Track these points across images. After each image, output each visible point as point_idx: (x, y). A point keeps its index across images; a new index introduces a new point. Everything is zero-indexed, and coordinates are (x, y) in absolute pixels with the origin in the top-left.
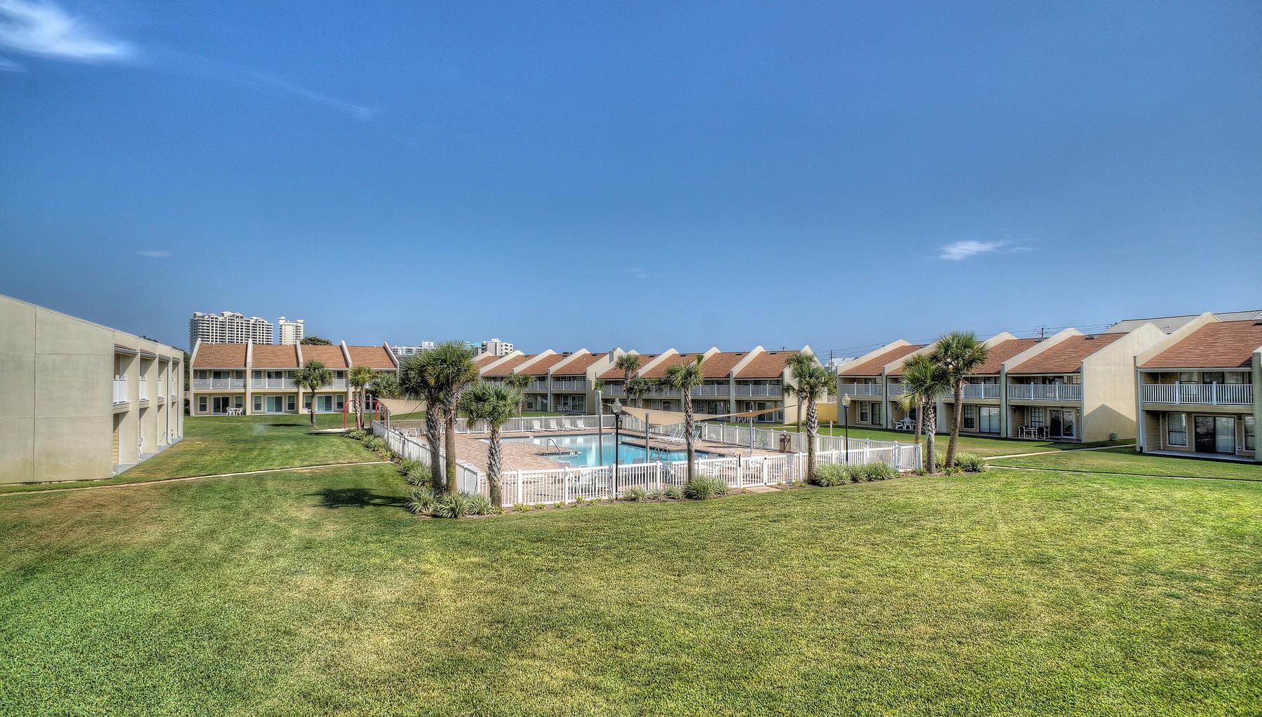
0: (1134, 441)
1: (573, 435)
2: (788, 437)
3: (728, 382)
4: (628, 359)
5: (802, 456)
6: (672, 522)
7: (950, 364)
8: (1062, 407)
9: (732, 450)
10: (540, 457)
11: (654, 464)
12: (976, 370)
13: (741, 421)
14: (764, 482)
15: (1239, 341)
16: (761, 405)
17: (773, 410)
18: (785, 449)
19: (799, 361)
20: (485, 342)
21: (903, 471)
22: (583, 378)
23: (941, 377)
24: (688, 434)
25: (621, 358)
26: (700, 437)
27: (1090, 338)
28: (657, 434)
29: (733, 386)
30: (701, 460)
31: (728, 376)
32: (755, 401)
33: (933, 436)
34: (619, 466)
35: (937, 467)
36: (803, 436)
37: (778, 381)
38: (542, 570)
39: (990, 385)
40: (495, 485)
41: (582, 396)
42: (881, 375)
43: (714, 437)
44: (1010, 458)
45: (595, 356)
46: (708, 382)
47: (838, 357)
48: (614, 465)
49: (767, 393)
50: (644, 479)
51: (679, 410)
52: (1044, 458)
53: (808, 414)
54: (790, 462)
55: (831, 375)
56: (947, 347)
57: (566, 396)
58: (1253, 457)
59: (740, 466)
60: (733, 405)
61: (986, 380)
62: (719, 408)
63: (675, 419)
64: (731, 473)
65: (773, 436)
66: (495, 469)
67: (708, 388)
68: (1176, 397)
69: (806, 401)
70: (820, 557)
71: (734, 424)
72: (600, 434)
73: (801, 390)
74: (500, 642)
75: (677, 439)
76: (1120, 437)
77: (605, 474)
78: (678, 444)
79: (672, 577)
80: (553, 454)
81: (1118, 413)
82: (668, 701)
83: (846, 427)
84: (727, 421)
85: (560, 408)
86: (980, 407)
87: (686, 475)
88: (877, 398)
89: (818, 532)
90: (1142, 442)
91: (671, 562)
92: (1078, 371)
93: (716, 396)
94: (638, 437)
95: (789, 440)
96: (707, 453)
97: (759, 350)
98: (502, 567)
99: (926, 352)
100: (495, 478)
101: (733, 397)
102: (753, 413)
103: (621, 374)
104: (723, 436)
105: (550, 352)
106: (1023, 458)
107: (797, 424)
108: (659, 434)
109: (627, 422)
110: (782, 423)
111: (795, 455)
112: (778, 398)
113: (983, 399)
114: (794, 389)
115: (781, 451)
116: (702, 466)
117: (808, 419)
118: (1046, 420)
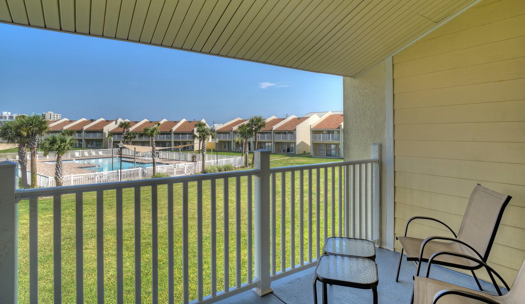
0: (310, 153)
1: (97, 158)
2: (195, 156)
3: (171, 134)
4: (125, 123)
5: (200, 163)
6: (146, 192)
7: (254, 127)
8: (291, 142)
9: (172, 162)
10: (80, 169)
11: (138, 169)
12: (262, 129)
13: (176, 150)
14: (185, 174)
15: (337, 121)
16: (185, 143)
17: (190, 145)
18: (194, 160)
19: (200, 125)
20: (44, 113)
21: (237, 167)
22: (101, 132)
23: (250, 132)
24: (153, 156)
25: (121, 123)
26: (158, 157)
27: (299, 119)
28: (138, 156)
29: (173, 135)
30: (159, 166)
31: (171, 131)
32: (182, 142)
33: (247, 153)
34: (122, 170)
35: (249, 165)
36: (201, 155)
37: (192, 133)
38: (87, 216)
39: (269, 135)
40: (59, 182)
41: (101, 141)
42: (231, 131)
43: (164, 157)
44: (273, 161)
45: (108, 122)
46: (162, 134)
47: (216, 124)
48: (120, 170)
49: (187, 138)
50: (133, 176)
51: (149, 146)
52: (283, 160)
53: (202, 146)
54: (195, 165)
55: (213, 131)
56: (252, 121)
57: (92, 140)
58: (340, 157)
59: (175, 168)
60: (173, 144)
61: (267, 133)
62: (167, 144)
63: (148, 149)
64: (172, 171)
65: (189, 156)
66: (59, 174)
67: (162, 136)
68: (322, 139)
69: (202, 141)
70: (205, 199)
71: (173, 151)
72: (112, 157)
73: (200, 137)
74: (69, 246)
75: (148, 158)
76: (307, 152)
77: (115, 174)
78: (149, 160)
79: (147, 212)
80: (87, 167)
81: (306, 144)
82: (146, 255)
83: (217, 151)
84: (170, 150)
85: (89, 146)
86: (265, 143)
87: (152, 173)
88: (229, 140)
89: (205, 190)
90: (312, 154)
91: (146, 207)
92: (295, 130)
93: (165, 140)
94: (130, 158)
95: (196, 157)
96: (161, 163)
97: (184, 120)
98: (66, 217)
99: (246, 123)
100: (59, 179)
101: (173, 140)
102: (181, 147)
103: (121, 130)
104: (168, 156)
105: (84, 119)
106: (277, 160)
107: (199, 151)
108: (140, 156)
109: (124, 152)
110: (193, 150)
111: (197, 162)
112: (191, 140)
113: (266, 140)
114: (197, 137)
115: (192, 161)
116: (159, 169)
117: (202, 148)
118: (286, 147)
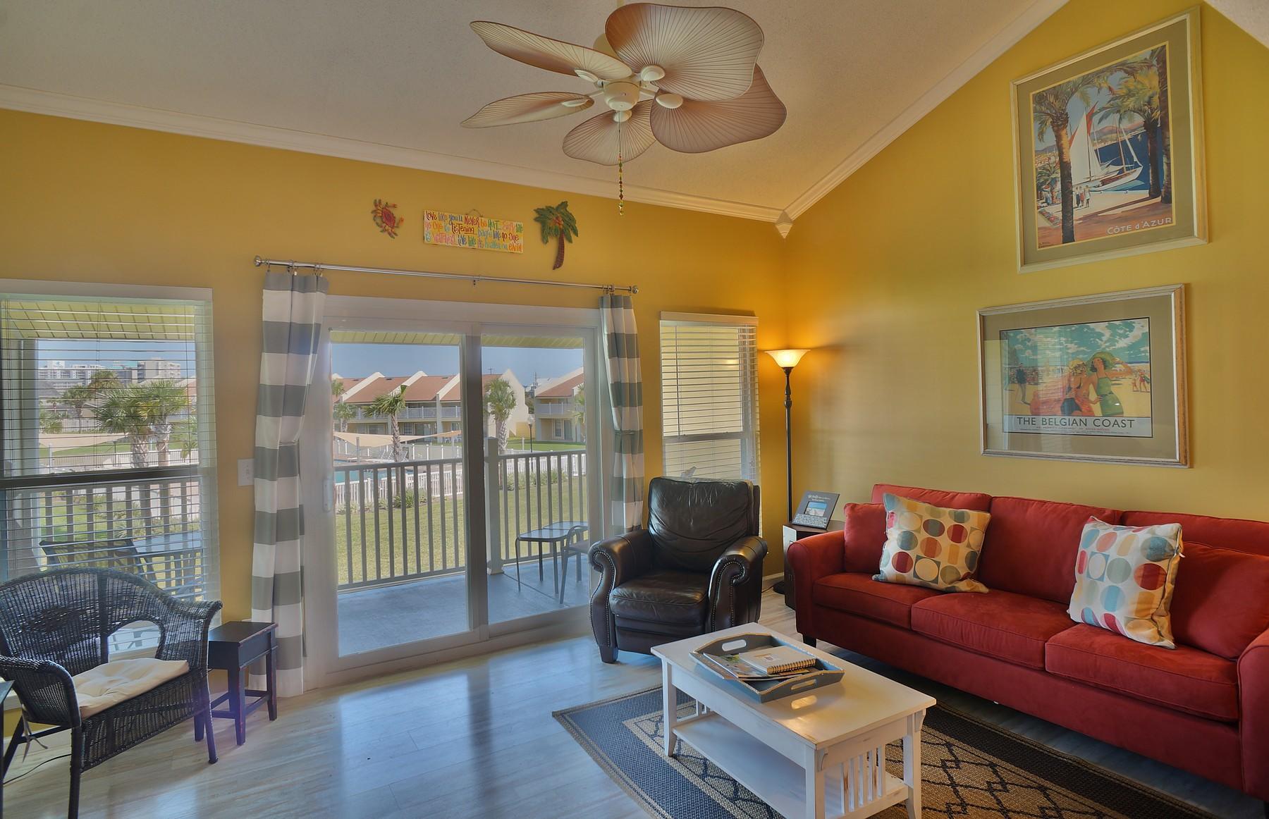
3: (435, 405)
13: (445, 441)
24: (396, 454)
29: (439, 408)
31: (435, 399)
43: (420, 456)
46: (415, 405)
51: (386, 433)
53: (499, 432)
60: (439, 427)
62: (425, 429)
63: (383, 441)
67: (415, 411)
69: (497, 422)
71: (440, 444)
73: (493, 413)
84: (434, 441)
93: (422, 418)
101: (440, 418)
108: (367, 457)
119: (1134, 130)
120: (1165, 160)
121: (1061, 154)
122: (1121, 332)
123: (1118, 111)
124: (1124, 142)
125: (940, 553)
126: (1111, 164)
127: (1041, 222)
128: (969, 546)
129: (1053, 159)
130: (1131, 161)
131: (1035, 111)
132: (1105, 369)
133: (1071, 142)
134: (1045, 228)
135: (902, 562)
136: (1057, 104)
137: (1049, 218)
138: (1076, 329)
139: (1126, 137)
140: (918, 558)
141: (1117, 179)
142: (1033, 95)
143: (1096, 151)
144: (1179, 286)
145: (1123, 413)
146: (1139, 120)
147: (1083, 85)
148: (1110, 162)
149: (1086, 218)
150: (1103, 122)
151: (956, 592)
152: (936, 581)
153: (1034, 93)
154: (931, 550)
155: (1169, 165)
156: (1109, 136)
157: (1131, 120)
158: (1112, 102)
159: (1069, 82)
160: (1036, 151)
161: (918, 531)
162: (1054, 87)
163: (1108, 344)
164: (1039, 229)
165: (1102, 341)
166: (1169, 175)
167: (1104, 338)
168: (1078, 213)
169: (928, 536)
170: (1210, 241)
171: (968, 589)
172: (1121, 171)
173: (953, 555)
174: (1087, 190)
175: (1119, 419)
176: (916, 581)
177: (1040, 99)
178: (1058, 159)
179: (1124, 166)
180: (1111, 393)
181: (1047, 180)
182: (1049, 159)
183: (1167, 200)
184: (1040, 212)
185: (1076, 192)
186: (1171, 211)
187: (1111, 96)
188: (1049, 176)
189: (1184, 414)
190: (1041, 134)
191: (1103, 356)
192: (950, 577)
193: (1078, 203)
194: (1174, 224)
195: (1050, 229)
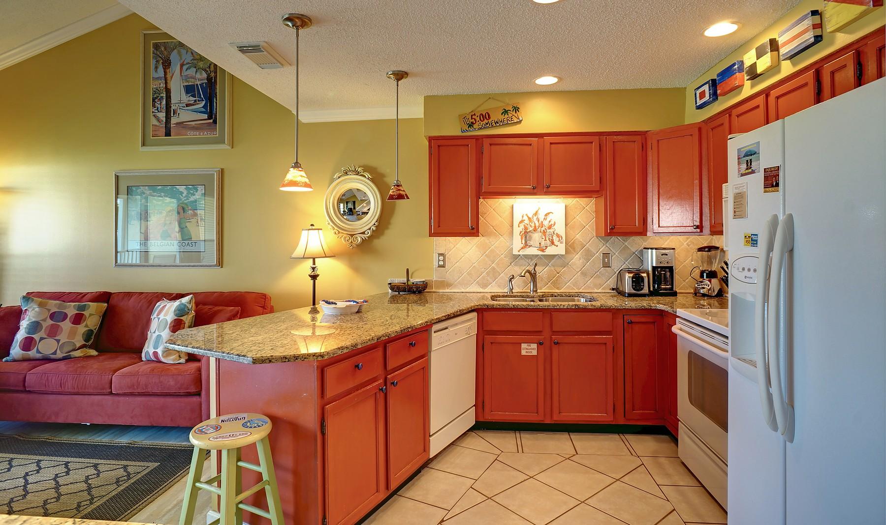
119: (202, 80)
120: (215, 100)
121: (166, 83)
122: (192, 192)
123: (195, 67)
124: (197, 85)
125: (61, 333)
126: (191, 96)
127: (154, 121)
128: (86, 326)
129: (162, 85)
130: (200, 97)
131: (154, 53)
132: (184, 213)
133: (172, 77)
134: (156, 125)
135: (28, 344)
136: (166, 53)
137: (159, 120)
138: (170, 188)
139: (199, 83)
140: (42, 339)
141: (193, 105)
142: (153, 43)
143: (184, 86)
144: (218, 169)
145: (191, 238)
146: (205, 75)
147: (179, 46)
148: (190, 94)
149: (177, 124)
150: (188, 71)
151: (71, 358)
152: (55, 353)
153: (153, 42)
154: (53, 332)
155: (216, 103)
156: (190, 80)
157: (201, 74)
158: (192, 61)
159: (172, 42)
160: (153, 78)
161: (44, 320)
162: (165, 42)
163: (185, 199)
164: (153, 125)
165: (182, 196)
166: (216, 109)
167: (184, 195)
168: (174, 120)
169: (53, 322)
170: (232, 148)
171: (81, 355)
172: (195, 101)
173: (72, 334)
174: (179, 108)
175: (190, 242)
176: (38, 356)
177: (156, 46)
178: (164, 86)
179: (197, 99)
180: (186, 227)
181: (158, 96)
182: (160, 84)
183: (215, 122)
184: (154, 115)
185: (173, 107)
186: (216, 128)
187: (193, 58)
188: (159, 94)
189: (219, 239)
190: (156, 68)
191: (182, 205)
192: (66, 349)
193: (174, 114)
194: (217, 136)
195: (158, 126)
